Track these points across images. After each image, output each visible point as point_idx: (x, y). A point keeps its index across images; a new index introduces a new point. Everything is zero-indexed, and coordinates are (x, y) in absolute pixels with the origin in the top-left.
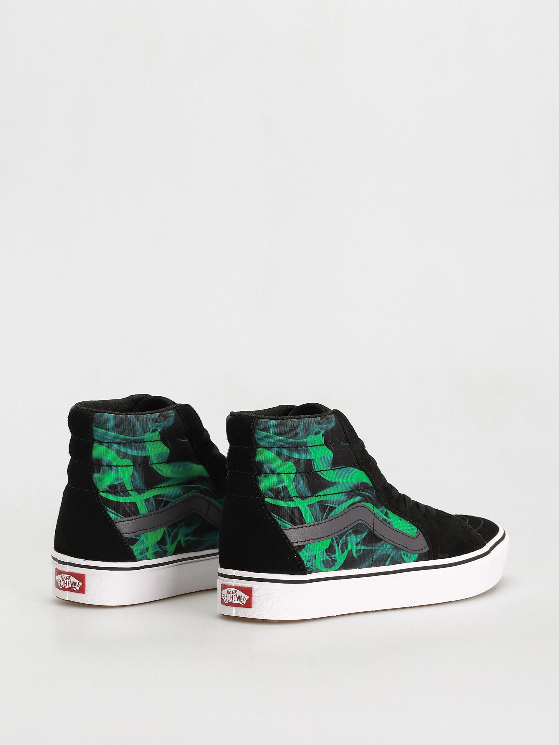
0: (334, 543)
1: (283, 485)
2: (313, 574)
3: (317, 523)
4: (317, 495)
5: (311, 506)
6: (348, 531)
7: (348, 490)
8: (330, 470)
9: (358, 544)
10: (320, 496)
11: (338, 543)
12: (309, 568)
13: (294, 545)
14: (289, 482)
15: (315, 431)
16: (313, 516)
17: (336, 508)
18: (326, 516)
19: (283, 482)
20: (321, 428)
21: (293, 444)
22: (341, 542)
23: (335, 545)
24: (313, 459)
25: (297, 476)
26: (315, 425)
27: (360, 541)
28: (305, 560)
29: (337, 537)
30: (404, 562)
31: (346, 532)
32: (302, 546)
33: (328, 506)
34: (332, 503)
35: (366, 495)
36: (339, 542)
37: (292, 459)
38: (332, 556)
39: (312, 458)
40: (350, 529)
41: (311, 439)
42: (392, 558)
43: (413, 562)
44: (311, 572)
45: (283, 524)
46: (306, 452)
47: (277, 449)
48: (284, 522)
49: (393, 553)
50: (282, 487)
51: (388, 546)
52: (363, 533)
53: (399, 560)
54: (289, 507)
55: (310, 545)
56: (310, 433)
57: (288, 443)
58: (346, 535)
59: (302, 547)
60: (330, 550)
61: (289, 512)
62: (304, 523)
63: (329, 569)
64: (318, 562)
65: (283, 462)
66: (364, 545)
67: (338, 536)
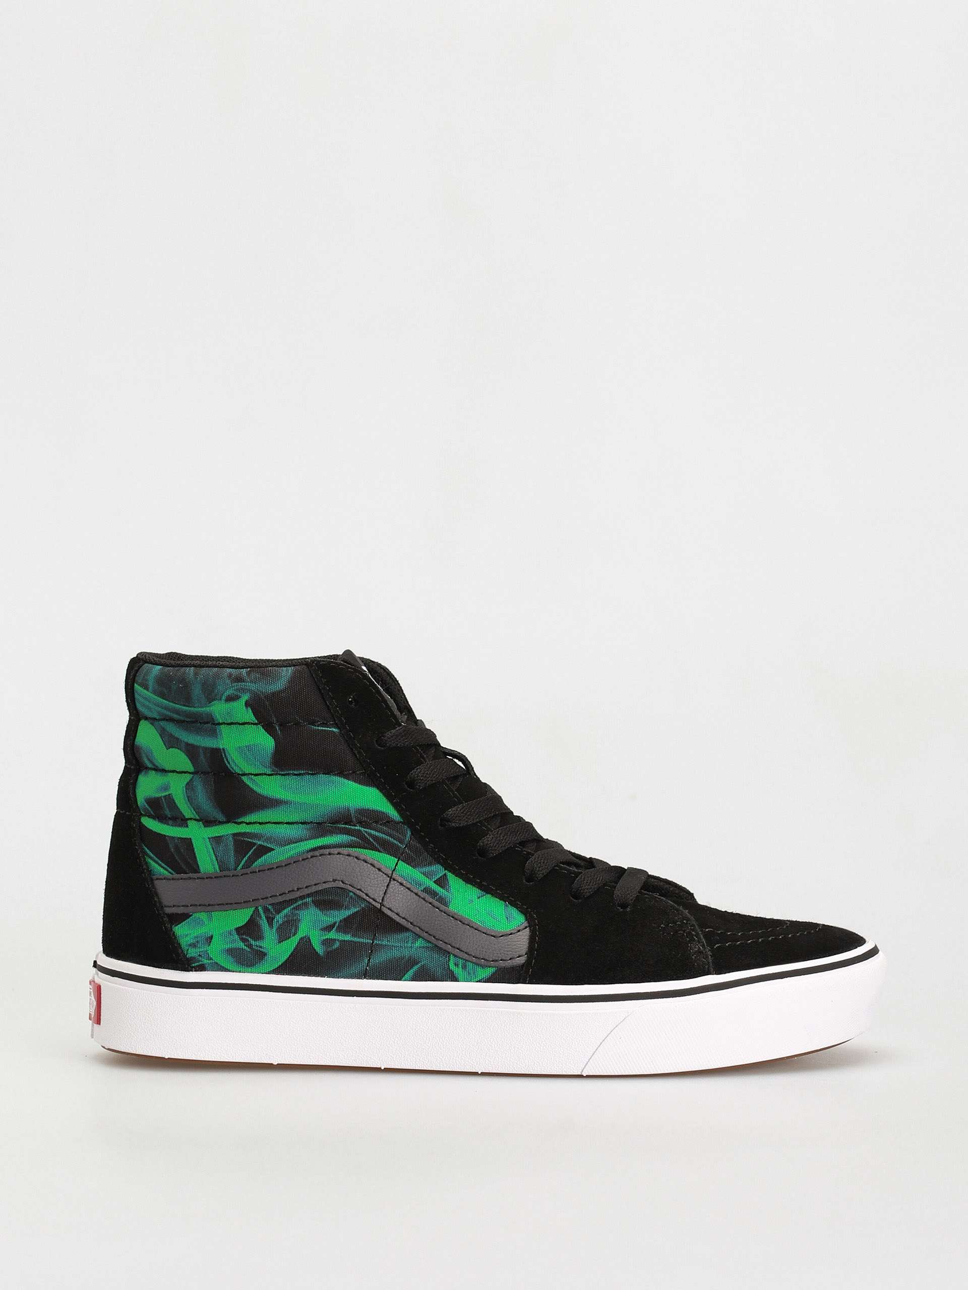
0: (261, 917)
1: (167, 793)
2: (206, 972)
3: (225, 873)
4: (240, 820)
5: (217, 841)
6: (302, 898)
7: (320, 820)
8: (271, 775)
9: (329, 928)
10: (247, 824)
11: (270, 921)
12: (193, 959)
13: (168, 911)
14: (177, 788)
15: (226, 694)
16: (217, 860)
17: (273, 850)
18: (246, 862)
19: (166, 788)
20: (243, 690)
21: (188, 715)
22: (279, 918)
23: (264, 923)
24: (223, 749)
25: (197, 777)
26: (228, 681)
27: (335, 923)
28: (184, 942)
29: (270, 907)
30: (454, 979)
31: (296, 900)
32: (183, 914)
33: (255, 844)
34: (268, 839)
35: (370, 835)
36: (273, 919)
37: (183, 745)
38: (253, 942)
39: (221, 747)
40: (308, 895)
41: (218, 709)
42: (422, 966)
43: (477, 982)
44: (202, 968)
45: (158, 868)
46: (214, 733)
47: (162, 723)
48: (160, 865)
49: (428, 959)
50: (165, 796)
51: (419, 943)
52: (347, 908)
53: (439, 972)
54: (173, 838)
55: (203, 916)
56: (216, 695)
57: (177, 712)
58: (295, 905)
59: (181, 918)
60: (250, 930)
61: (171, 846)
62: (196, 870)
63: (247, 969)
64: (216, 950)
65: (167, 749)
66: (346, 932)
67: (272, 904)
